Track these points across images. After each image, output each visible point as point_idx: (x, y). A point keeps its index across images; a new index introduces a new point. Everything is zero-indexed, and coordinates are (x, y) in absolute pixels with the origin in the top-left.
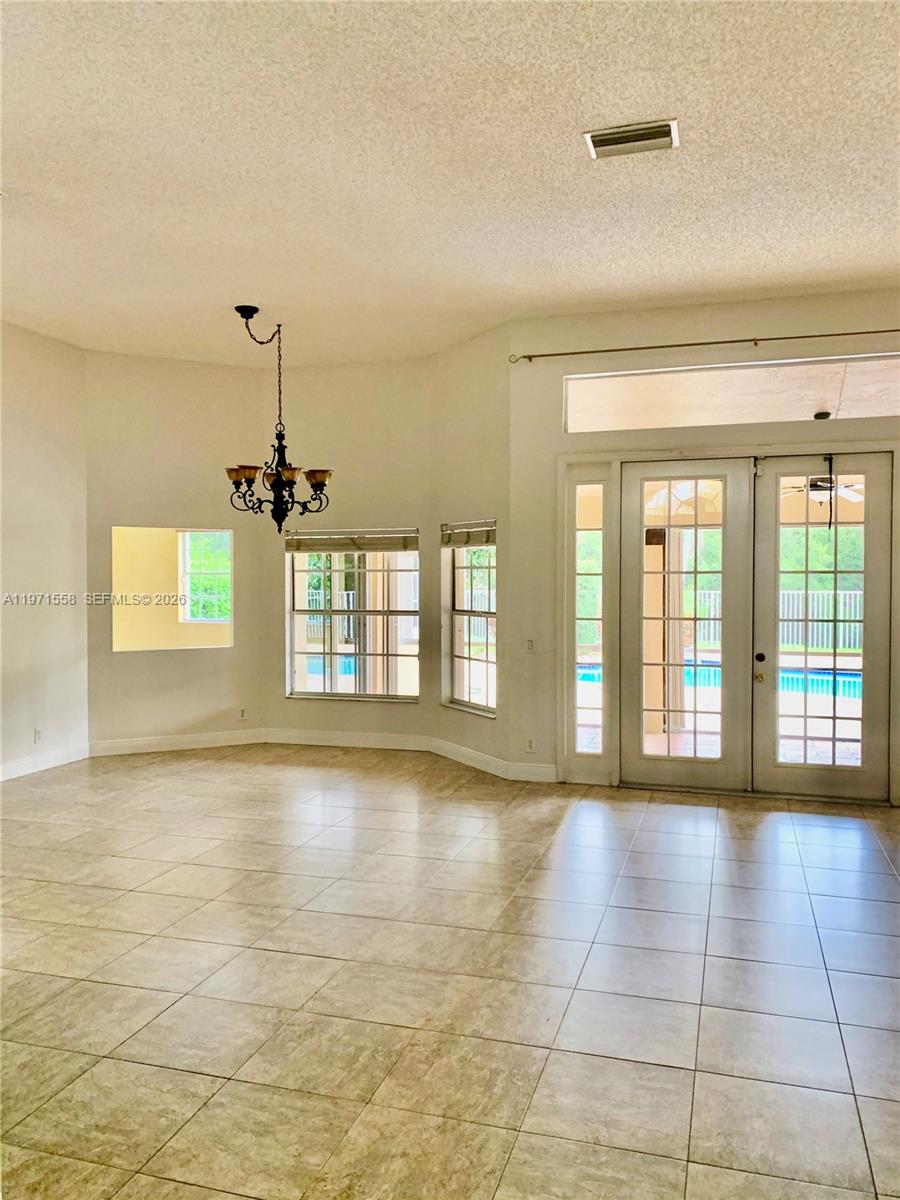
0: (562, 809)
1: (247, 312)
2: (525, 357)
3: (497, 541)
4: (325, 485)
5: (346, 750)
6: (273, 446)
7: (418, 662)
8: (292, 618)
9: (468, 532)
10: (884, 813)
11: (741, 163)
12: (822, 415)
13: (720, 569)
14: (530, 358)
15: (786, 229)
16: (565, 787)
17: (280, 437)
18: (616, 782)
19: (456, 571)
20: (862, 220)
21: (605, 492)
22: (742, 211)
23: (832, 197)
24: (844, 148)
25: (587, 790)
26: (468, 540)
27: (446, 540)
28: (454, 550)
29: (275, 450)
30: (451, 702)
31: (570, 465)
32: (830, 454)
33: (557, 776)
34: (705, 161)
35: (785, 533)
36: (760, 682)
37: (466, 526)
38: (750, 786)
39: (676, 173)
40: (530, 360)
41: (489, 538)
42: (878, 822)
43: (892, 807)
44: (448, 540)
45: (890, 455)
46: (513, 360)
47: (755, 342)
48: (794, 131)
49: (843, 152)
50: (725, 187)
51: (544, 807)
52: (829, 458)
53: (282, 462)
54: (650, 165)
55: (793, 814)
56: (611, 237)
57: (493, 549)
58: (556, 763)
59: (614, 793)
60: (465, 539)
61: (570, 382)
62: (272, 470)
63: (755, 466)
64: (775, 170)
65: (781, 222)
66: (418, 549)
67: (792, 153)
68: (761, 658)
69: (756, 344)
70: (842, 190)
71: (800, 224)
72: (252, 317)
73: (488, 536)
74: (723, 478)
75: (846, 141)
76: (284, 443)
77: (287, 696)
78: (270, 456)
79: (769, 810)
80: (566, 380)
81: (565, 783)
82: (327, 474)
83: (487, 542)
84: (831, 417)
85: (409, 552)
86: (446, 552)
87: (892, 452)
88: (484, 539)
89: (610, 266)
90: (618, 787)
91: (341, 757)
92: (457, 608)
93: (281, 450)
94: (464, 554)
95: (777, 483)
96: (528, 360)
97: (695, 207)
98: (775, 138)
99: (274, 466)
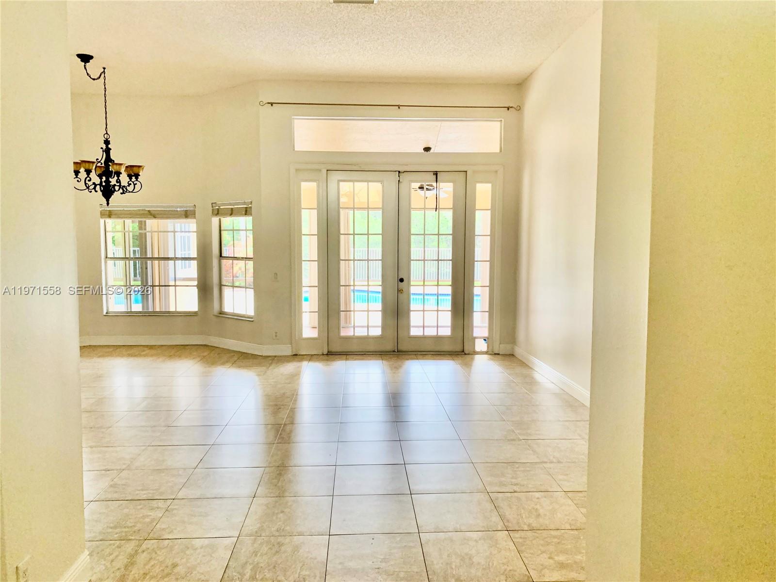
0: (299, 367)
1: (85, 58)
2: (269, 103)
3: (253, 214)
4: (139, 175)
5: (151, 347)
6: (102, 148)
7: (197, 290)
8: (106, 262)
9: (232, 209)
10: (462, 357)
11: (406, 15)
12: (427, 149)
13: (381, 233)
14: (272, 104)
15: (422, 49)
16: (296, 356)
17: (107, 142)
18: (325, 352)
19: (222, 232)
20: (458, 50)
21: (318, 186)
22: (401, 38)
23: (445, 37)
24: (455, 16)
25: (311, 357)
26: (232, 213)
27: (216, 213)
28: (220, 219)
29: (103, 151)
30: (220, 313)
31: (297, 170)
32: (437, 171)
33: (292, 351)
34: (388, 12)
35: (414, 214)
36: (401, 293)
37: (230, 204)
38: (396, 348)
39: (372, 16)
40: (272, 105)
41: (247, 212)
42: (460, 361)
43: (465, 354)
44: (217, 212)
45: (465, 173)
46: (262, 104)
47: (399, 106)
48: (434, 5)
49: (455, 17)
50: (395, 25)
51: (289, 368)
52: (436, 174)
53: (108, 160)
54: (360, 10)
55: (420, 361)
56: (330, 42)
57: (249, 219)
58: (291, 344)
59: (326, 357)
60: (230, 212)
61: (295, 121)
62: (102, 164)
63: (399, 176)
64: (422, 21)
65: (420, 46)
66: (195, 218)
67: (431, 14)
68: (402, 280)
69: (399, 108)
70: (451, 35)
71: (428, 47)
72: (89, 62)
73: (246, 211)
74: (381, 182)
75: (457, 13)
76: (109, 146)
77: (105, 314)
78: (100, 155)
79: (408, 359)
80: (293, 118)
81: (296, 355)
82: (141, 169)
83: (246, 215)
84: (432, 151)
85: (189, 220)
86: (215, 220)
87: (466, 171)
88: (244, 213)
89: (325, 57)
90: (327, 354)
91: (147, 351)
92: (223, 255)
93: (107, 151)
94: (228, 222)
95: (410, 185)
96: (270, 105)
97: (378, 33)
98: (424, 6)
99: (103, 161)
